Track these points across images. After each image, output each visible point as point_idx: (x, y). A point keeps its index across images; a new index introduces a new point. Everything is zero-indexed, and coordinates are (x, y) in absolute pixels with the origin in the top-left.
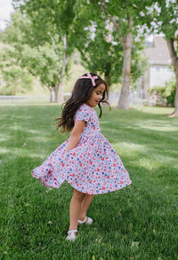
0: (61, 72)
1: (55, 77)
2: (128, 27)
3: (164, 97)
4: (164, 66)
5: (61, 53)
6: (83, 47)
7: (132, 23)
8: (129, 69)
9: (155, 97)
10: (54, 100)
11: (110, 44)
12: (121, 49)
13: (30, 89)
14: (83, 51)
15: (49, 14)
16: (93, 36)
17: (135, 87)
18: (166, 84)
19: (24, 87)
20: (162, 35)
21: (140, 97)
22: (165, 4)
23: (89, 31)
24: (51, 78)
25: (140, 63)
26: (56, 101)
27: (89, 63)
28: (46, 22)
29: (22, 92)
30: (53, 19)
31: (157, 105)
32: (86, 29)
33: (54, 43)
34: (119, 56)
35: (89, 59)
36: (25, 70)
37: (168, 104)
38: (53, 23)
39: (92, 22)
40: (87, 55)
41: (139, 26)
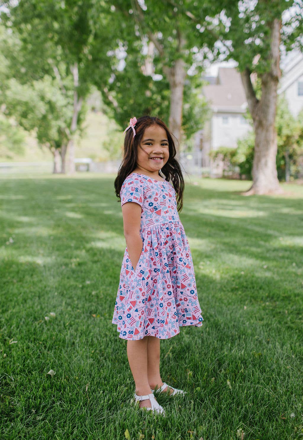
0: (69, 126)
1: (60, 132)
2: (178, 50)
3: (234, 164)
4: (234, 114)
5: (70, 93)
6: (105, 83)
7: (184, 42)
8: (179, 120)
9: (221, 164)
10: (59, 168)
11: (149, 78)
12: (167, 86)
13: (20, 152)
14: (106, 90)
15: (48, 29)
16: (121, 66)
17: (189, 148)
18: (239, 143)
19: (11, 149)
20: (232, 64)
21: (196, 163)
22: (239, 13)
23: (114, 57)
24: (53, 133)
25: (196, 110)
26: (63, 172)
27: (115, 109)
28: (45, 41)
29: (9, 157)
30: (56, 38)
31: (225, 177)
32: (110, 53)
33: (58, 77)
34: (163, 98)
35: (115, 104)
36: (12, 121)
37: (241, 175)
38: (57, 44)
39: (121, 43)
40: (112, 96)
41: (195, 49)
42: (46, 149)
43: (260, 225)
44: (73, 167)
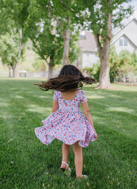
0: (17, 56)
1: (13, 58)
2: (67, 24)
3: (92, 75)
4: (92, 52)
5: (18, 41)
6: (35, 38)
7: (70, 21)
8: (67, 55)
10: (12, 75)
11: (55, 36)
12: (63, 40)
14: (35, 40)
15: (9, 12)
16: (42, 30)
18: (94, 65)
20: (91, 31)
22: (94, 10)
23: (39, 26)
24: (10, 59)
25: (75, 51)
26: (14, 77)
27: (38, 49)
28: (7, 18)
30: (13, 16)
32: (37, 24)
33: (13, 34)
34: (60, 45)
35: (39, 46)
38: (12, 19)
39: (42, 20)
40: (37, 43)
41: (75, 24)
42: (6, 66)
43: (102, 102)
44: (18, 74)
